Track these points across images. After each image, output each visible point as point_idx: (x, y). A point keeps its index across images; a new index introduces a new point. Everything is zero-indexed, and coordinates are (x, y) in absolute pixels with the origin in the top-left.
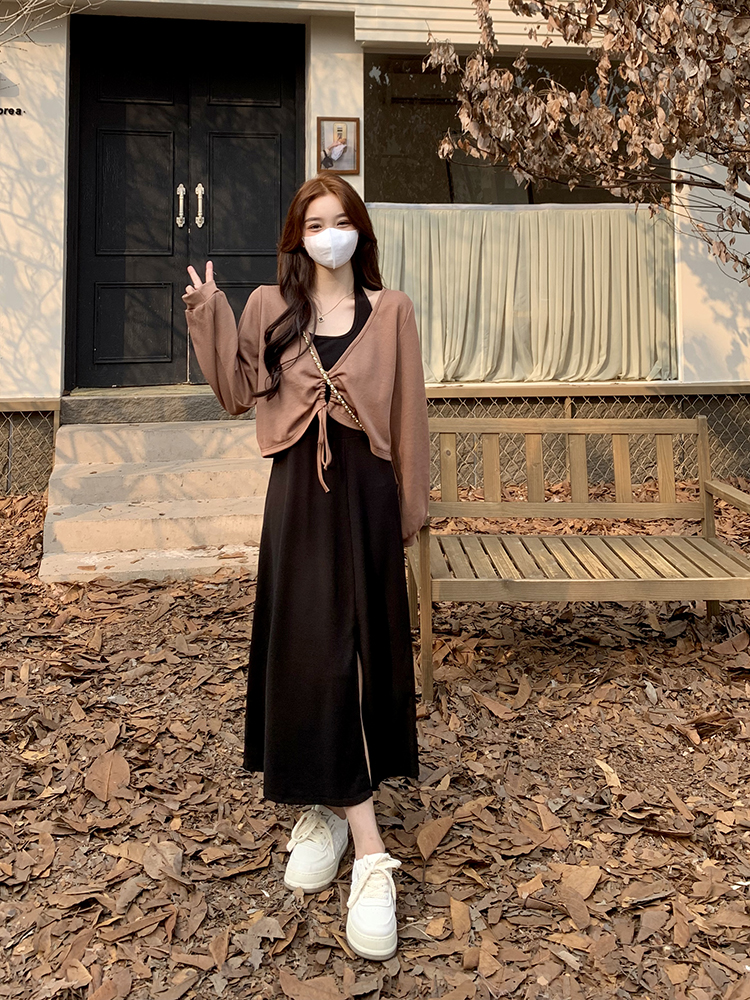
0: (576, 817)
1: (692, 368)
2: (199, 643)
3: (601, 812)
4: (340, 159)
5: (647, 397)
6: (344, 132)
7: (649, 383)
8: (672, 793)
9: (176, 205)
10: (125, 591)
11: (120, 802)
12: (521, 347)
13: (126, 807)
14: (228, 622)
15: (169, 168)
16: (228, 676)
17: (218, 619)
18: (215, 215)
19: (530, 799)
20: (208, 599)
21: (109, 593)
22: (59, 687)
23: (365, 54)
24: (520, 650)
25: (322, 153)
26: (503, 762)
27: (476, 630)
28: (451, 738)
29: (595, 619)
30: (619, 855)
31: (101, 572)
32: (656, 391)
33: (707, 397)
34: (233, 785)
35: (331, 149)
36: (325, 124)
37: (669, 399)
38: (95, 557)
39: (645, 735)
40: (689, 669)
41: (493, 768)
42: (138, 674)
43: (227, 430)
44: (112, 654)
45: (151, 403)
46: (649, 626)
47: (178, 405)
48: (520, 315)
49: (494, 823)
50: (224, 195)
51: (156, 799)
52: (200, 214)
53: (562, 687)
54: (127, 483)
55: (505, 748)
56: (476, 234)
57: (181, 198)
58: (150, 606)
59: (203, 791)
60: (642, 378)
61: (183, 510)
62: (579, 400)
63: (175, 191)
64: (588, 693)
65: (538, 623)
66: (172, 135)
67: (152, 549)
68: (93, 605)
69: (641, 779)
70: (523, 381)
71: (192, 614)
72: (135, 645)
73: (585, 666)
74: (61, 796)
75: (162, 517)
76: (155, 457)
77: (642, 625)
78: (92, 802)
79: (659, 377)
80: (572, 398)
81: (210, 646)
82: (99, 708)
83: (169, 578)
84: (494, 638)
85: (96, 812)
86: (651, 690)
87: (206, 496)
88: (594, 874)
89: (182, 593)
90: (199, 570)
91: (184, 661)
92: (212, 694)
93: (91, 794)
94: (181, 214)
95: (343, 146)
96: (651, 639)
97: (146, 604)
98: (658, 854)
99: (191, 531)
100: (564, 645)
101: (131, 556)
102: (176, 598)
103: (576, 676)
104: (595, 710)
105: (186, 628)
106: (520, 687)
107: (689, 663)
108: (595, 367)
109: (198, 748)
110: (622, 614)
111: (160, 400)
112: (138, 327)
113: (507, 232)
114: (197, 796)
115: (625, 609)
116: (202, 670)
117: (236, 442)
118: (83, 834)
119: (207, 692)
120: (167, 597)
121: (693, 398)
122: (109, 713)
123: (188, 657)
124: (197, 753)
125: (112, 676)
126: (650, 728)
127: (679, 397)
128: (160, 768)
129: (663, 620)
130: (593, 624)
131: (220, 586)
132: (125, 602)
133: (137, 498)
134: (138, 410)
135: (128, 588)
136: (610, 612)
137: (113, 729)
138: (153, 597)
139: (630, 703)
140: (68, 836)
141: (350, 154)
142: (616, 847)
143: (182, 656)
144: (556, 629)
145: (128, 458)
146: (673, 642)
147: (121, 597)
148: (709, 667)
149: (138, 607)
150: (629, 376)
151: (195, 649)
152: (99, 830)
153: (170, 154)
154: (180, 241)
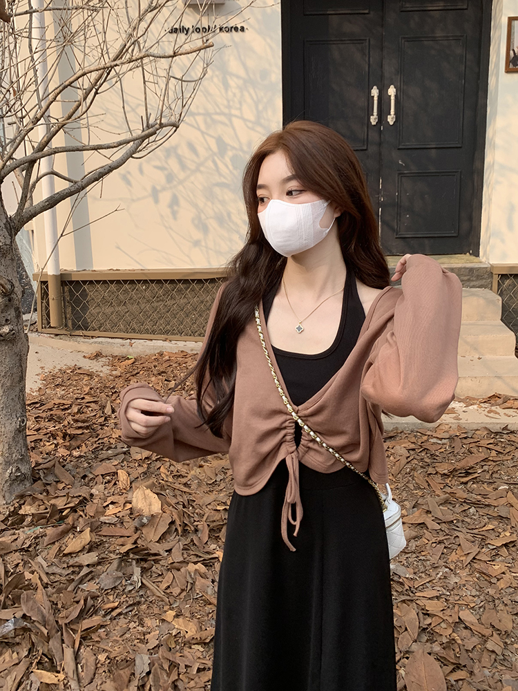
9: (371, 105)
52: (392, 113)
57: (375, 99)
63: (369, 92)
94: (375, 113)
153: (367, 59)
154: (374, 136)
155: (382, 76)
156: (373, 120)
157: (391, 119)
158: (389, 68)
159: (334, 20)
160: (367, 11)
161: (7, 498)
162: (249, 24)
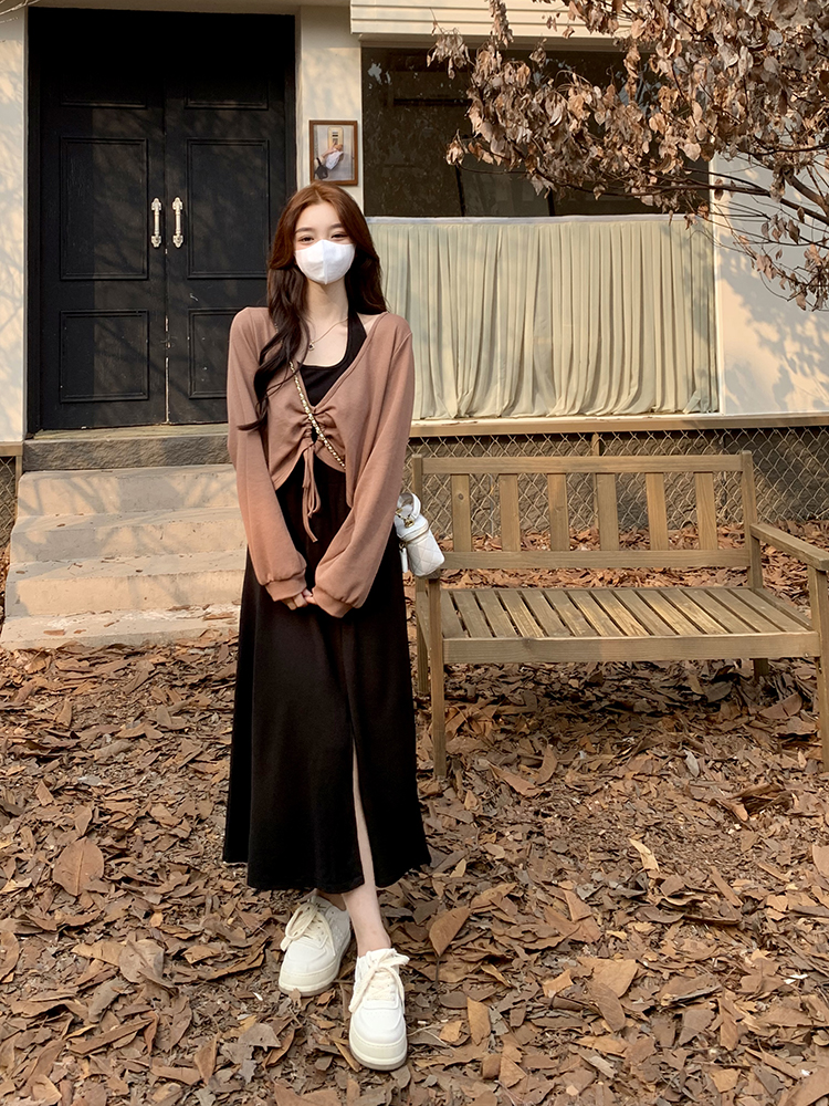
0: (609, 904)
1: (734, 398)
2: (185, 715)
3: (637, 899)
4: (335, 168)
5: (685, 431)
6: (339, 138)
7: (686, 416)
8: (716, 876)
9: (151, 222)
10: (97, 658)
11: (93, 896)
12: (542, 378)
13: (100, 901)
14: (217, 691)
15: (142, 180)
16: (221, 753)
17: (206, 687)
18: (195, 233)
19: (557, 886)
20: (193, 665)
21: (80, 660)
22: (23, 768)
23: (363, 49)
24: (543, 717)
25: (316, 161)
26: (526, 845)
27: (494, 695)
28: (468, 819)
29: (629, 682)
30: (658, 947)
31: (70, 636)
32: (695, 425)
33: (752, 431)
34: (223, 876)
35: (325, 156)
36: (319, 128)
37: (709, 433)
38: (64, 620)
39: (687, 812)
40: (734, 736)
41: (515, 850)
42: (112, 751)
43: (213, 475)
44: (84, 729)
45: (125, 446)
46: (689, 689)
47: (156, 448)
48: (540, 341)
49: (516, 912)
50: (205, 211)
51: (134, 891)
52: (178, 232)
53: (591, 758)
54: (100, 537)
55: (528, 828)
56: (491, 251)
57: (157, 214)
58: (126, 674)
59: (189, 883)
60: (678, 410)
61: (163, 566)
62: (607, 436)
63: (149, 206)
64: (621, 765)
65: (566, 687)
66: (145, 143)
67: (128, 611)
68: (62, 674)
69: (681, 861)
70: (544, 416)
71: (174, 683)
72: (110, 719)
73: (617, 734)
74: (26, 890)
75: (140, 574)
76: (130, 507)
77: (681, 688)
78: (62, 897)
79: (697, 409)
80: (599, 434)
81: (197, 717)
82: (69, 790)
83: (148, 642)
84: (515, 705)
85: (66, 908)
86: (692, 761)
87: (188, 549)
88: (629, 968)
89: (163, 660)
90: (182, 632)
91: (167, 735)
92: (202, 773)
93: (59, 888)
94: (157, 233)
95: (339, 153)
96: (691, 703)
97: (122, 672)
98: (701, 945)
99: (172, 590)
100: (593, 711)
101: (106, 619)
102: (156, 665)
103: (607, 746)
104: (630, 784)
105: (168, 699)
106: (544, 759)
107: (734, 730)
108: (625, 399)
109: (185, 835)
110: (658, 675)
111: (135, 443)
112: (110, 360)
113: (525, 247)
114: (181, 888)
115: (662, 670)
116: (190, 746)
117: (222, 489)
118: (50, 933)
119: (196, 771)
120: (146, 664)
121: (735, 432)
122: (81, 795)
123: (172, 731)
124: (182, 840)
125: (83, 754)
126: (691, 803)
127: (721, 432)
128: (139, 857)
129: (705, 681)
130: (626, 687)
131: (206, 650)
132: (97, 671)
133: (111, 553)
134: (111, 455)
135: (101, 654)
136: (646, 673)
137: (84, 814)
138: (129, 665)
139: (669, 775)
140: (33, 935)
141: (346, 163)
142: (655, 937)
143: (165, 730)
144: (584, 693)
145: (100, 508)
146: (716, 706)
147: (94, 665)
148: (757, 734)
149: (113, 676)
150: (664, 409)
151: (180, 722)
152: (69, 928)
153: (145, 168)
156: (156, 241)
157: (177, 240)
158: (174, 176)
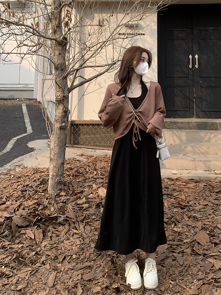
9: (189, 61)
20: (215, 187)
21: (182, 182)
22: (178, 210)
31: (178, 176)
42: (200, 208)
44: (189, 201)
45: (185, 123)
47: (194, 124)
52: (197, 64)
57: (191, 59)
63: (189, 57)
67: (192, 170)
72: (196, 199)
75: (195, 160)
78: (200, 246)
82: (192, 217)
85: (202, 249)
90: (209, 177)
93: (199, 243)
94: (191, 64)
101: (187, 171)
102: (204, 186)
105: (211, 195)
111: (188, 123)
117: (214, 137)
118: (200, 255)
120: (201, 185)
122: (195, 219)
125: (193, 208)
128: (218, 237)
131: (217, 183)
132: (189, 185)
133: (185, 153)
134: (181, 125)
135: (188, 181)
137: (199, 224)
138: (196, 185)
143: (213, 204)
145: (181, 140)
147: (186, 184)
151: (217, 202)
152: (205, 254)
153: (187, 46)
154: (191, 72)
155: (193, 52)
156: (190, 66)
157: (197, 66)
158: (195, 49)
159: (176, 32)
160: (187, 30)
161: (55, 190)
162: (146, 32)
